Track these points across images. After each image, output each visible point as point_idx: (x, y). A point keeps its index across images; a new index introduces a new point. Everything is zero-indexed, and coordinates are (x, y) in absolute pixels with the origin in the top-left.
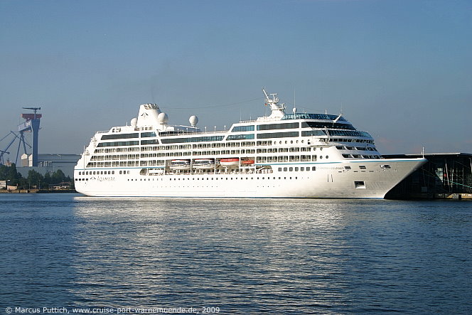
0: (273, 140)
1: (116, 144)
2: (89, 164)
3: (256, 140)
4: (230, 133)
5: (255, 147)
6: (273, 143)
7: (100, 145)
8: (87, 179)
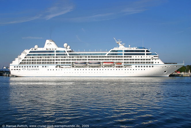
0: (132, 56)
1: (39, 55)
2: (21, 63)
3: (123, 56)
4: (109, 52)
5: (123, 58)
6: (132, 57)
7: (28, 55)
8: (20, 69)
